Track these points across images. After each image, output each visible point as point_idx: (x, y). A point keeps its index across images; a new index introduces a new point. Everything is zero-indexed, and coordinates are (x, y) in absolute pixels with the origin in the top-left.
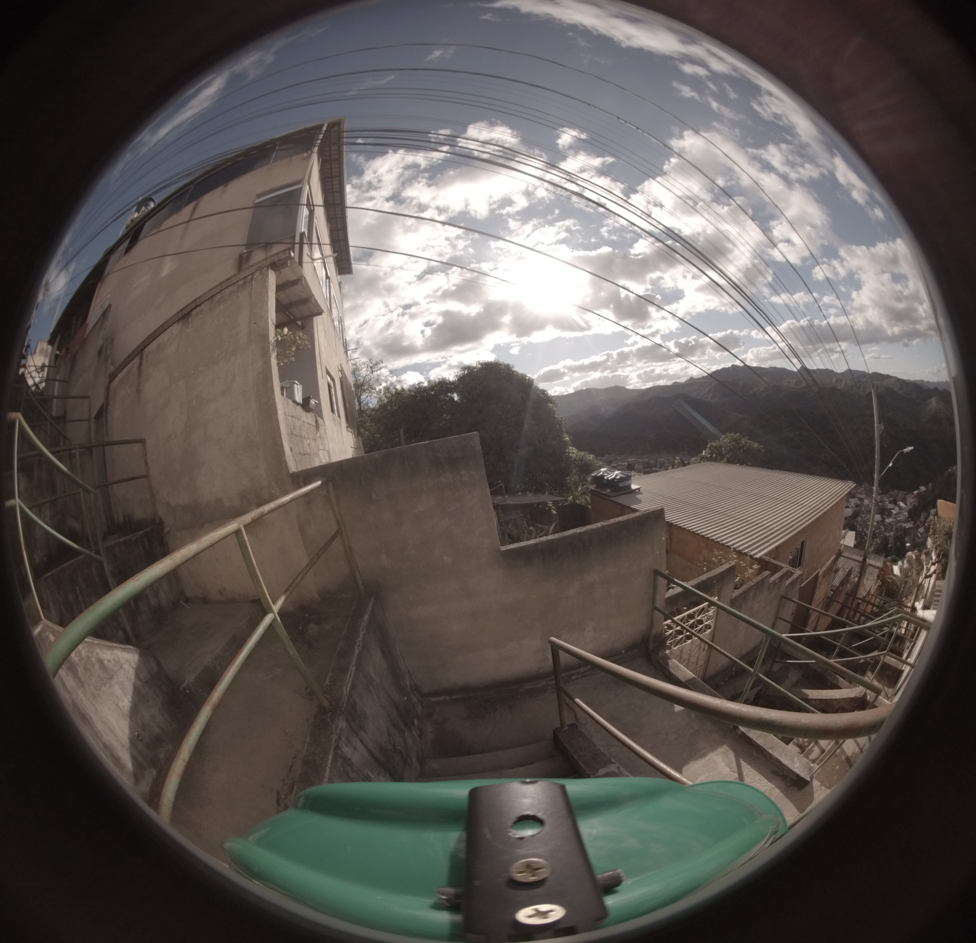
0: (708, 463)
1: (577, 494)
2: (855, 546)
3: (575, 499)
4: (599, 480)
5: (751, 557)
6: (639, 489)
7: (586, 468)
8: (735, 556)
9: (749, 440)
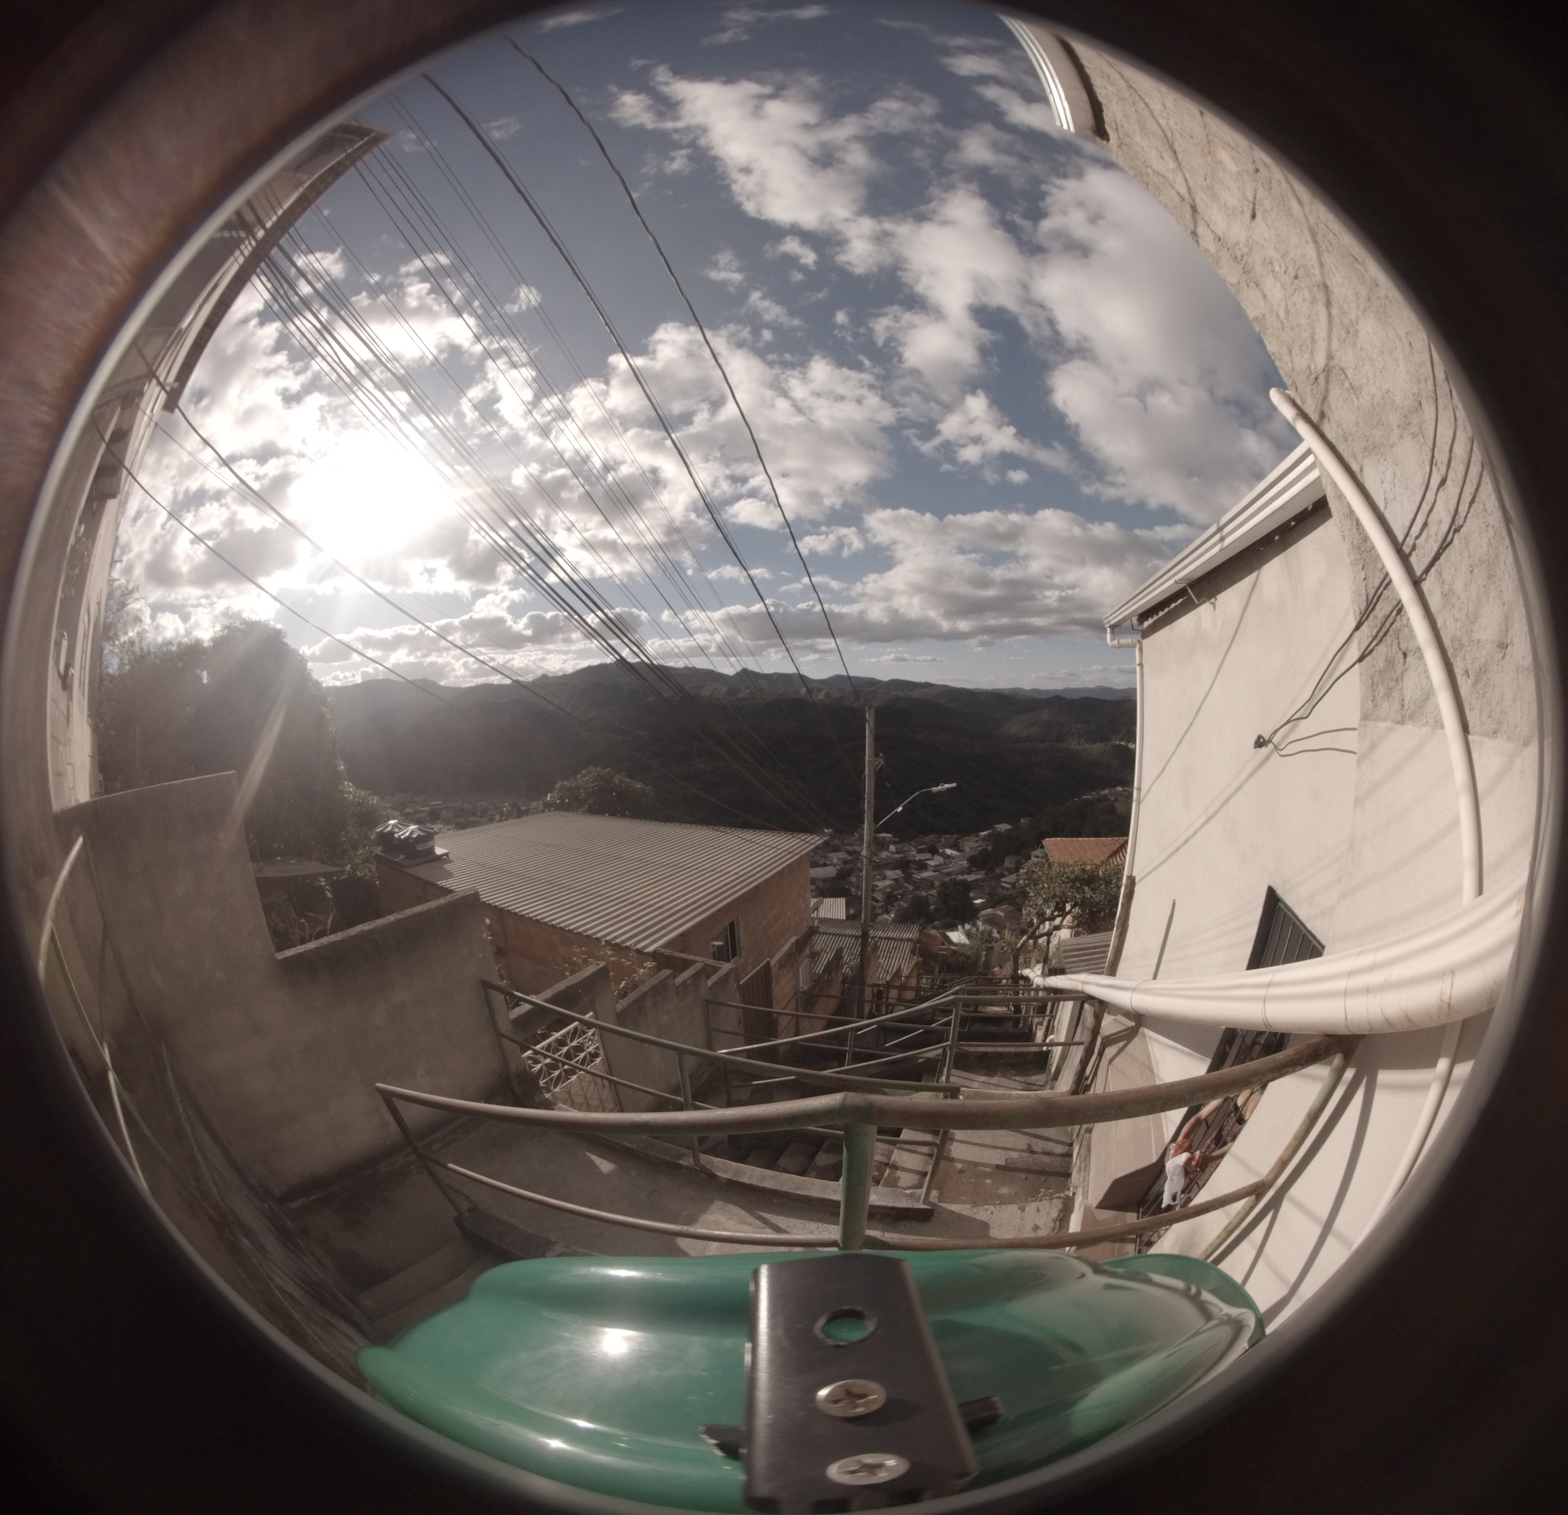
0: (556, 813)
1: (357, 861)
2: (849, 917)
3: (354, 869)
4: (387, 839)
5: (638, 951)
6: (447, 854)
7: (369, 818)
8: (610, 953)
9: (629, 777)
